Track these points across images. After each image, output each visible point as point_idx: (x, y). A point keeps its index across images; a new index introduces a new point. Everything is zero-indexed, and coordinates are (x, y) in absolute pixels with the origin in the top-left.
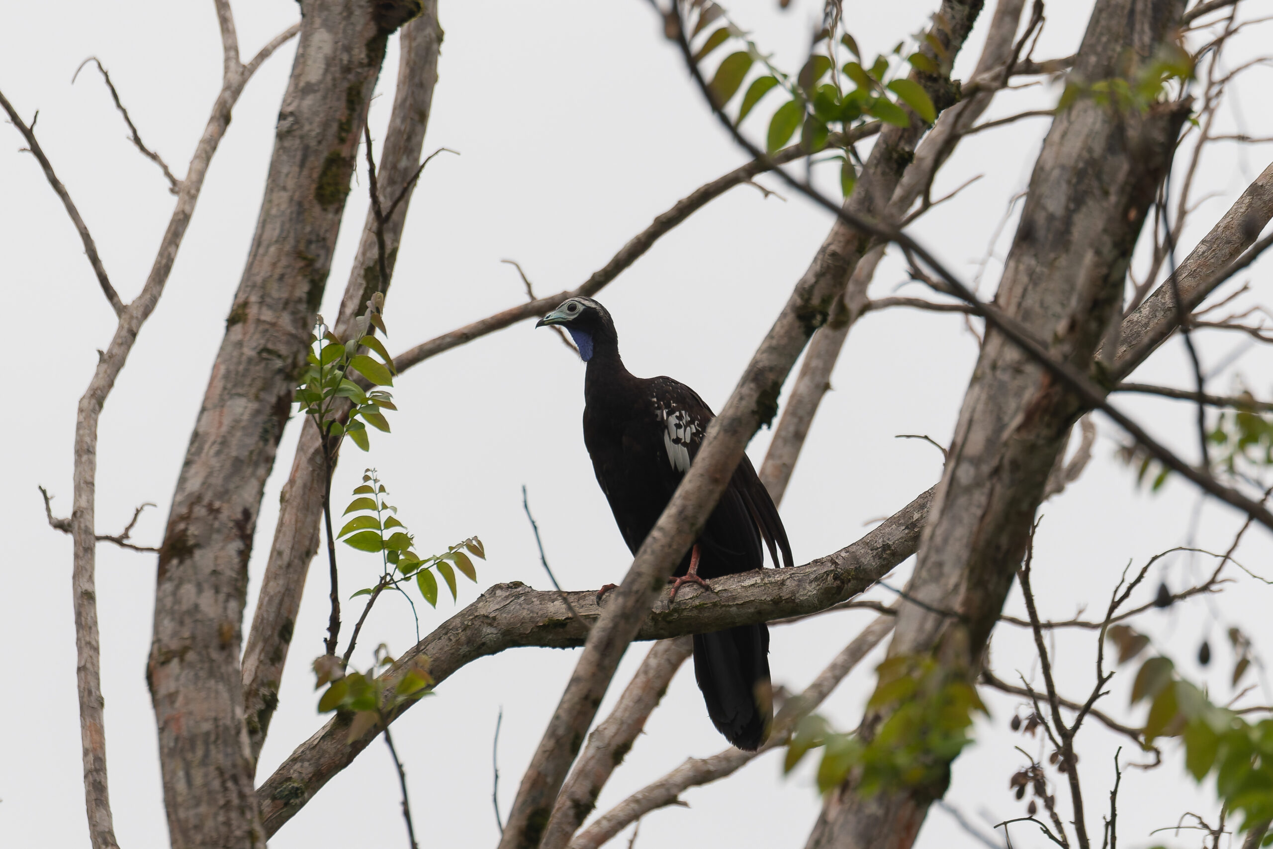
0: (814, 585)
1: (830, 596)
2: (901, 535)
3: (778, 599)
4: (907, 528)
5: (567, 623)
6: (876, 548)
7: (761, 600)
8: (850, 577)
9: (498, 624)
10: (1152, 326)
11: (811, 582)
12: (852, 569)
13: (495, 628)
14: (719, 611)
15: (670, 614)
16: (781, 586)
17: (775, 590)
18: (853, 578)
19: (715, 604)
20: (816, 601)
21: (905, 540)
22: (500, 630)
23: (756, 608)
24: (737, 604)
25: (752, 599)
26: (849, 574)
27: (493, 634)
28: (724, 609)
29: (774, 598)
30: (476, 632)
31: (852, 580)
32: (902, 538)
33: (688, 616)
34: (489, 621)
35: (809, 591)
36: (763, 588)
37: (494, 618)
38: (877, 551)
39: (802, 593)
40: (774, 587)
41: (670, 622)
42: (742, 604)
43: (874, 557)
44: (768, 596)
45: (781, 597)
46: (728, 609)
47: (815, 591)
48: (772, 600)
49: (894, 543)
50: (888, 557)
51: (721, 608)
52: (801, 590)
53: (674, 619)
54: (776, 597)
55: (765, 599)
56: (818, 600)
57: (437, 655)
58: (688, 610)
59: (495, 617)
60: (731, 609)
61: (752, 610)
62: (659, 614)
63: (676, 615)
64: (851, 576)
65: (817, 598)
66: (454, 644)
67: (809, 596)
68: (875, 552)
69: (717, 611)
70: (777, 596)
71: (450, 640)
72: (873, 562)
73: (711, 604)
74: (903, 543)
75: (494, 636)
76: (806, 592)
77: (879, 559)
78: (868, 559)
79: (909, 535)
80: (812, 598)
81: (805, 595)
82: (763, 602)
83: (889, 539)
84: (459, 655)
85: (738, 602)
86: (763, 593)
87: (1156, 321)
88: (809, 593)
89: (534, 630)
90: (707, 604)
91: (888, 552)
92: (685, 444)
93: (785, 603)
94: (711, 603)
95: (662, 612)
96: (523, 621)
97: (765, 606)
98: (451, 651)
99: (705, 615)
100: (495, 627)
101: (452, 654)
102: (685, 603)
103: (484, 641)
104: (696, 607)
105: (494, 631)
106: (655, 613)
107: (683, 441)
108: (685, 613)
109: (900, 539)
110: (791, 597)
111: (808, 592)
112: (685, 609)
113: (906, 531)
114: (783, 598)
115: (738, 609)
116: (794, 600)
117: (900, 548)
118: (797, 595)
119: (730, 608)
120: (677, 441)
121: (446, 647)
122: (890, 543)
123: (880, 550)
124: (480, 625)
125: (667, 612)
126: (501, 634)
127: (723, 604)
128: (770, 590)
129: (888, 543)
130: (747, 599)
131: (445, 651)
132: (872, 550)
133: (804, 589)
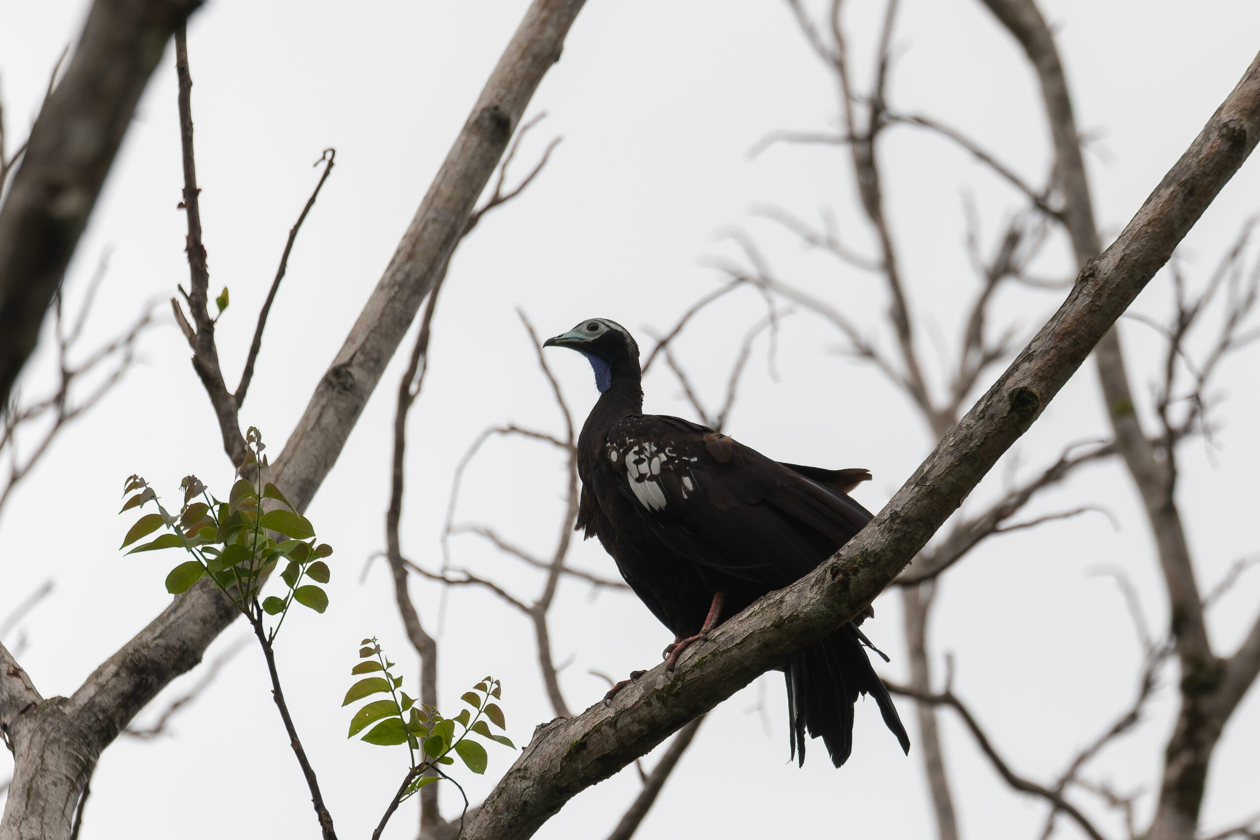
0: (815, 589)
1: (837, 595)
2: (911, 496)
3: (779, 621)
4: (917, 485)
5: (586, 742)
6: (883, 521)
7: (761, 629)
8: (856, 566)
9: (530, 773)
10: (1206, 152)
11: (812, 586)
12: (858, 555)
13: (529, 780)
14: (721, 660)
15: (673, 685)
16: (779, 606)
17: (773, 611)
18: (860, 566)
19: (714, 654)
20: (823, 607)
21: (916, 501)
22: (535, 780)
23: (759, 641)
24: (737, 644)
25: (750, 632)
26: (854, 562)
27: (529, 787)
28: (724, 655)
29: (775, 622)
30: (512, 792)
31: (860, 568)
32: (912, 499)
33: (692, 679)
34: (522, 774)
35: (811, 599)
36: (761, 614)
37: (526, 769)
38: (884, 525)
39: (804, 605)
40: (772, 608)
41: (677, 695)
42: (742, 642)
43: (882, 533)
44: (767, 622)
45: (781, 617)
46: (729, 654)
47: (818, 596)
48: (772, 625)
49: (903, 508)
50: (900, 527)
51: (721, 656)
52: (802, 601)
53: (679, 689)
54: (776, 620)
55: (765, 627)
56: (825, 606)
57: (476, 835)
58: (690, 672)
59: (526, 766)
60: (732, 653)
61: (755, 645)
62: (663, 689)
63: (680, 683)
64: (858, 564)
65: (824, 604)
66: (492, 816)
67: (813, 604)
68: (883, 526)
69: (719, 660)
70: (776, 618)
71: (487, 812)
72: (882, 539)
73: (710, 656)
74: (915, 504)
75: (532, 789)
76: (808, 601)
77: (888, 533)
78: (876, 536)
79: (920, 493)
80: (817, 606)
81: (808, 605)
82: (763, 631)
83: (897, 506)
84: (502, 826)
85: (737, 642)
86: (761, 620)
87: (1209, 145)
88: (812, 601)
89: (564, 764)
90: (706, 657)
91: (898, 521)
92: (652, 478)
93: (788, 623)
94: (710, 654)
95: (664, 686)
96: (551, 758)
97: (767, 635)
98: (492, 825)
99: (709, 671)
100: (529, 778)
101: (494, 827)
102: (685, 666)
103: (524, 799)
104: (696, 666)
105: (530, 783)
106: (658, 690)
107: (649, 474)
108: (688, 678)
109: (910, 500)
110: (793, 614)
111: (810, 601)
112: (686, 672)
113: (916, 489)
114: (784, 618)
115: (740, 649)
116: (797, 616)
117: (913, 512)
118: (799, 609)
119: (731, 651)
120: (641, 478)
121: (484, 822)
122: (898, 509)
123: (887, 522)
124: (514, 782)
125: (669, 683)
126: (538, 784)
127: (721, 650)
128: (768, 614)
129: (896, 511)
130: (746, 634)
131: (485, 828)
132: (879, 525)
133: (805, 598)
